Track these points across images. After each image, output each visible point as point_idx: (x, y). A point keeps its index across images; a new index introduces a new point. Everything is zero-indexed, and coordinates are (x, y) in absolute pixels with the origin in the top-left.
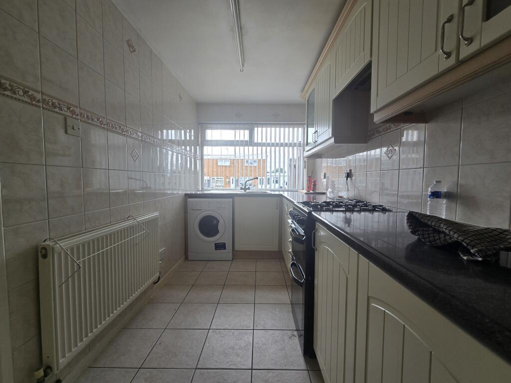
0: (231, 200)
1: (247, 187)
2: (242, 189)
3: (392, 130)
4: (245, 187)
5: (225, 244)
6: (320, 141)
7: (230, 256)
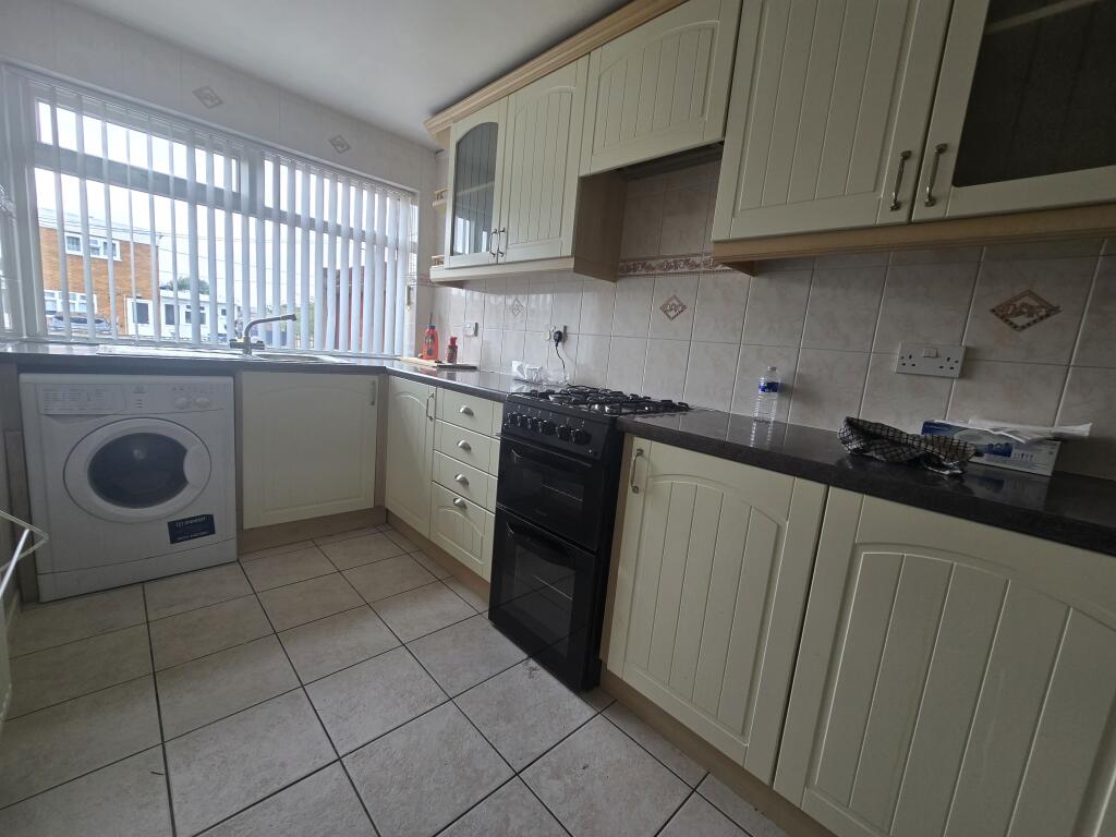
0: (230, 380)
1: (254, 340)
2: (234, 345)
3: (679, 270)
4: (247, 339)
5: (209, 519)
6: (510, 257)
7: (231, 551)
